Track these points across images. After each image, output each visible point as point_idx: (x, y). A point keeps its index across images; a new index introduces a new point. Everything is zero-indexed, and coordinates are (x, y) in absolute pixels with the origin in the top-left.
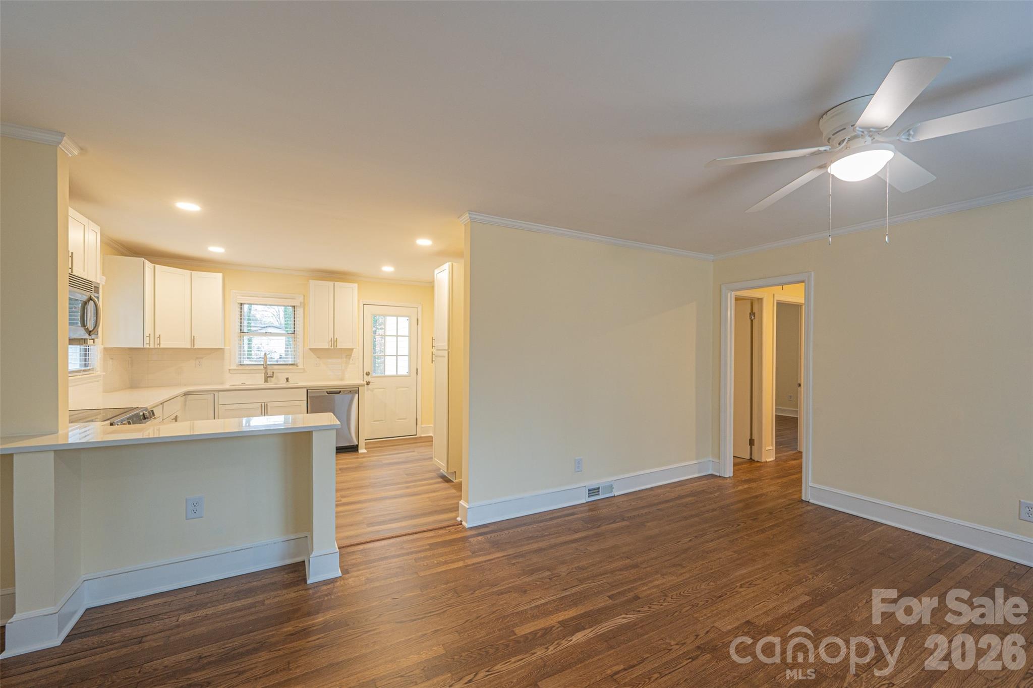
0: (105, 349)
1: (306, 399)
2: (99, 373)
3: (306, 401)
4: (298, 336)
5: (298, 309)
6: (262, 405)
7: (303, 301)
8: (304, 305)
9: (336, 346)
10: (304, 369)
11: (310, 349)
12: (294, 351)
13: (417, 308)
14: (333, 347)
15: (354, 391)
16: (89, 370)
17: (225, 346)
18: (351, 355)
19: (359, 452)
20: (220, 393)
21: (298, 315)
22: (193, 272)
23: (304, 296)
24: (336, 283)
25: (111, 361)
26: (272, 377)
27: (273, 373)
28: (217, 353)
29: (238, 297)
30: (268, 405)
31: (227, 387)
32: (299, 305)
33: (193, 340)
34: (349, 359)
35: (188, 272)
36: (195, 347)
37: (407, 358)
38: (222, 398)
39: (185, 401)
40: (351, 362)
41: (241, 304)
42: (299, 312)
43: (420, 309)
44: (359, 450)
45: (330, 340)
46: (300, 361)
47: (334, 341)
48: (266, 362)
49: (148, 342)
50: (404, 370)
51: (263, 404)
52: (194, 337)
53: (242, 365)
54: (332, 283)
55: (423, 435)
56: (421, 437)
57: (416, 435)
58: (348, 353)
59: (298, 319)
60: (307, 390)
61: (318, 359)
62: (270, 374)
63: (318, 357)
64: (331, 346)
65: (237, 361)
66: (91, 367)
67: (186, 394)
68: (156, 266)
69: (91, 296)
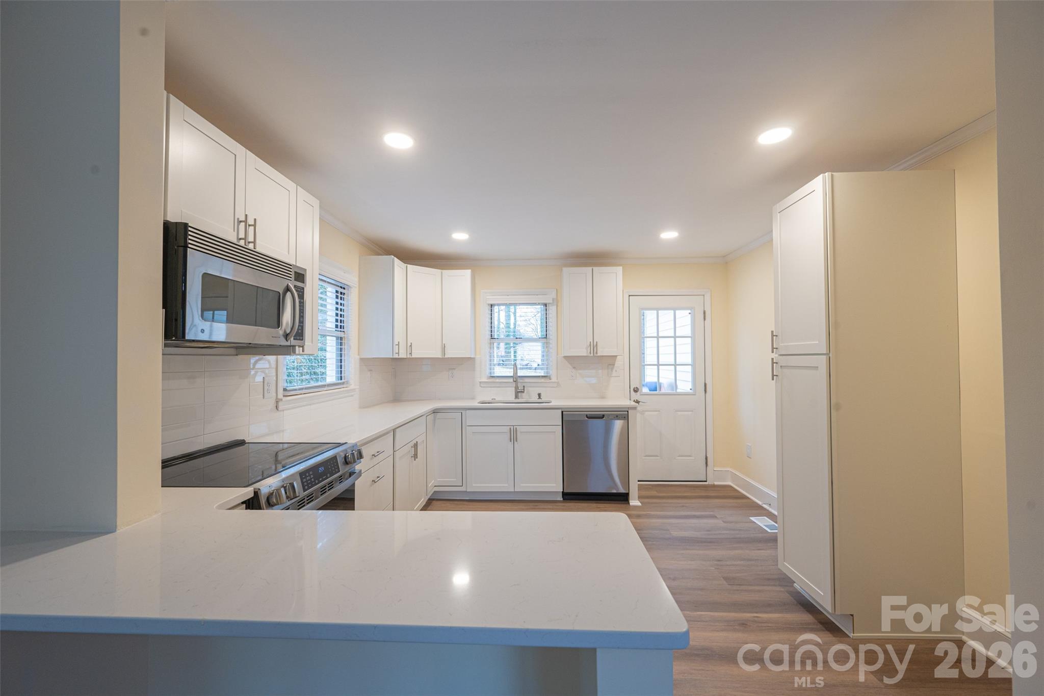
0: (362, 360)
1: (561, 424)
2: (352, 387)
3: (561, 427)
4: (551, 341)
5: (551, 308)
6: (510, 428)
7: (555, 297)
8: (556, 301)
9: (597, 353)
10: (558, 383)
11: (565, 357)
12: (547, 359)
13: (704, 295)
14: (592, 355)
15: (623, 414)
16: (344, 383)
17: (475, 355)
18: (614, 365)
19: (631, 504)
20: (467, 411)
21: (550, 315)
22: (445, 272)
23: (557, 290)
24: (594, 268)
25: (369, 373)
26: (524, 392)
27: (524, 386)
28: (466, 363)
29: (488, 297)
30: (517, 429)
31: (475, 404)
32: (551, 302)
33: (444, 348)
34: (612, 369)
35: (439, 271)
36: (446, 357)
37: (689, 368)
38: (471, 419)
39: (434, 420)
40: (614, 374)
41: (491, 305)
42: (552, 310)
43: (708, 297)
44: (630, 501)
45: (589, 344)
46: (553, 373)
47: (594, 346)
48: (517, 373)
49: (397, 352)
50: (685, 385)
51: (512, 427)
52: (444, 344)
53: (493, 377)
54: (590, 268)
55: (716, 483)
56: (714, 486)
57: (706, 481)
58: (609, 362)
59: (550, 320)
60: (562, 412)
61: (573, 370)
62: (520, 388)
63: (574, 368)
64: (591, 354)
65: (488, 371)
66: (346, 380)
67: (435, 412)
68: (408, 265)
69: (288, 284)
